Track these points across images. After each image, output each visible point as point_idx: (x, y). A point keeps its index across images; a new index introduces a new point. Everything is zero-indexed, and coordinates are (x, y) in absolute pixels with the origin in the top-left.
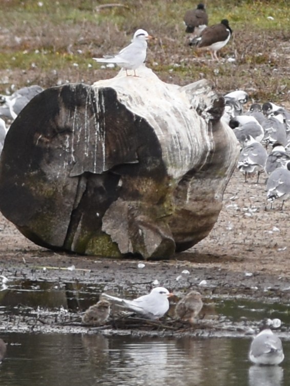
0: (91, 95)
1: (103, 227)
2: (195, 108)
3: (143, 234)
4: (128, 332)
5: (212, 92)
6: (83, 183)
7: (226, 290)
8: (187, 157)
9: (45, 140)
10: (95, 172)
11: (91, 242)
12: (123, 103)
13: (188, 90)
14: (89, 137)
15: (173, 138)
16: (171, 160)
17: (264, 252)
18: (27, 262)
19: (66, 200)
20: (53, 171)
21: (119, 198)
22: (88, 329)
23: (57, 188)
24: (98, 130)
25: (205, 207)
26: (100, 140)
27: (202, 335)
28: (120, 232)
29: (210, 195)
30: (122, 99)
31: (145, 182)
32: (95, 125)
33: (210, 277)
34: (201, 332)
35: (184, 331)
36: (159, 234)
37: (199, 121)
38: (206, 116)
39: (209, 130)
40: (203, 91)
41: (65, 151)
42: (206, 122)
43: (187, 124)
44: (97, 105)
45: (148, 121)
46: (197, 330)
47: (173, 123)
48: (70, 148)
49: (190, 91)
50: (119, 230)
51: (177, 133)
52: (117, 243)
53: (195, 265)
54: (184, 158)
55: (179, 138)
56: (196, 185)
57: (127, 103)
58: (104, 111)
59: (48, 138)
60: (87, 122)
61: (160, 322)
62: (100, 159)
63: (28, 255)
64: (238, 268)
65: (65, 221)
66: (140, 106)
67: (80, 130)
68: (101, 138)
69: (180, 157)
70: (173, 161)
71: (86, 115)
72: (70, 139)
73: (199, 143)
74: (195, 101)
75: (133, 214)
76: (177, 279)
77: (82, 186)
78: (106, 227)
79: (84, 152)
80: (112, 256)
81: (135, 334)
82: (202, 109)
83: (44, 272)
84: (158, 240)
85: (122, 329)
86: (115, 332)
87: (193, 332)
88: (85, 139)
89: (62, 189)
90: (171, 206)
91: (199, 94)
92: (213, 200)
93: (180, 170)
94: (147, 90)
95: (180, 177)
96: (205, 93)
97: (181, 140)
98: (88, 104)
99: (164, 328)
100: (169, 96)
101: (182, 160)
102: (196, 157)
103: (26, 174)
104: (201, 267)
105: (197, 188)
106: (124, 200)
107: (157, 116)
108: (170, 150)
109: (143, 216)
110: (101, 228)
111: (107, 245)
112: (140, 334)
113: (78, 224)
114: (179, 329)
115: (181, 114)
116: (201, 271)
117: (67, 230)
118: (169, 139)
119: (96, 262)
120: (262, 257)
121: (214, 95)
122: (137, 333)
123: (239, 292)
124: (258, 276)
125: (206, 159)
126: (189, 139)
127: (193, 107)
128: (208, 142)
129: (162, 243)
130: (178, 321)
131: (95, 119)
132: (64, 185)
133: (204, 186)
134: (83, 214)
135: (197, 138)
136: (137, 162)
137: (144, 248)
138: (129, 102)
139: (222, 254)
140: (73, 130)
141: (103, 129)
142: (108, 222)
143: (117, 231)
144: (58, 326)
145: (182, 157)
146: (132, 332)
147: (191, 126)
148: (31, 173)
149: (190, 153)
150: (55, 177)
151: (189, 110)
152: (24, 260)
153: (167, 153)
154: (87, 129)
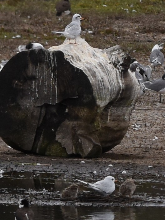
0: (48, 55)
1: (56, 138)
2: (112, 63)
3: (81, 141)
4: (91, 204)
5: (123, 53)
6: (43, 111)
7: (141, 176)
8: (108, 93)
9: (20, 84)
10: (51, 104)
11: (49, 147)
12: (68, 60)
13: (108, 52)
14: (47, 82)
15: (100, 82)
16: (98, 96)
17: (155, 152)
18: (10, 160)
19: (33, 121)
20: (25, 103)
21: (66, 120)
22: (65, 203)
23: (27, 114)
24: (52, 77)
25: (119, 125)
26: (54, 83)
27: (137, 205)
28: (67, 141)
29: (122, 117)
30: (67, 58)
31: (82, 110)
32: (51, 74)
33: (126, 168)
34: (136, 203)
35: (125, 203)
36: (92, 142)
37: (115, 71)
38: (120, 68)
39: (121, 77)
40: (117, 53)
41: (32, 90)
42: (119, 72)
43: (108, 73)
44: (52, 62)
45: (84, 71)
46: (133, 202)
47: (99, 73)
48: (35, 89)
49: (109, 53)
50: (67, 140)
51: (102, 78)
52: (65, 147)
53: (115, 161)
54: (106, 94)
55: (103, 82)
56: (113, 111)
57: (70, 60)
58: (56, 66)
59: (21, 82)
60: (46, 73)
61: (110, 197)
62: (54, 96)
63: (11, 156)
64: (142, 163)
65: (32, 134)
66: (78, 62)
67: (41, 78)
68: (54, 82)
69: (104, 94)
70: (99, 97)
71: (45, 68)
72: (35, 83)
73: (115, 85)
74: (113, 58)
75: (75, 130)
76: (107, 170)
77: (43, 113)
78: (58, 138)
79: (44, 91)
80: (62, 156)
81: (95, 205)
82: (117, 63)
83: (23, 167)
84: (91, 146)
85: (87, 202)
86: (82, 204)
87: (131, 203)
88: (45, 83)
89: (30, 114)
90: (99, 124)
91: (115, 54)
92: (124, 120)
93: (104, 102)
94: (83, 52)
95: (104, 106)
96: (119, 54)
97: (105, 83)
98: (46, 61)
99: (113, 201)
100: (96, 56)
101: (105, 96)
102: (114, 94)
103: (7, 105)
104: (119, 162)
105: (114, 113)
106: (70, 121)
107: (89, 68)
108: (98, 89)
109: (81, 131)
110: (55, 139)
111: (59, 149)
112: (98, 205)
113: (41, 136)
114: (122, 202)
115: (104, 67)
116: (120, 164)
117: (33, 140)
118: (97, 82)
119: (53, 160)
120: (155, 155)
121: (124, 55)
122: (96, 205)
123: (149, 177)
124: (156, 168)
125: (120, 95)
126: (109, 82)
127: (111, 62)
128: (121, 84)
129: (93, 147)
130: (121, 197)
131: (51, 71)
132: (31, 112)
133: (118, 111)
134: (43, 130)
135: (114, 82)
136: (77, 97)
137: (82, 151)
138: (71, 60)
139: (129, 154)
140: (37, 78)
141: (56, 77)
142: (59, 135)
143: (65, 140)
144: (46, 201)
145: (105, 93)
146: (93, 204)
147: (110, 74)
148: (11, 105)
149: (110, 91)
150: (26, 107)
151: (109, 64)
152: (9, 159)
153: (96, 91)
154: (46, 77)
